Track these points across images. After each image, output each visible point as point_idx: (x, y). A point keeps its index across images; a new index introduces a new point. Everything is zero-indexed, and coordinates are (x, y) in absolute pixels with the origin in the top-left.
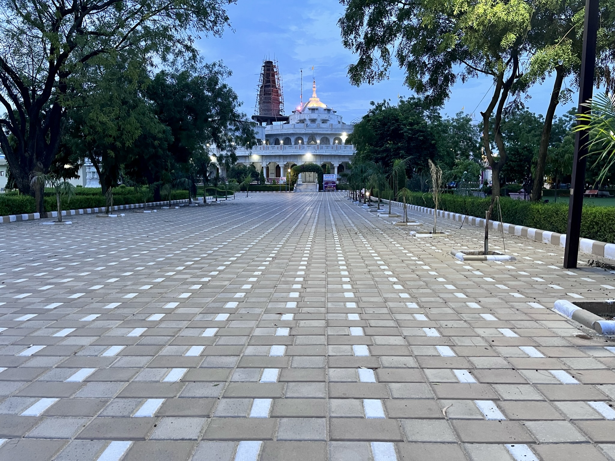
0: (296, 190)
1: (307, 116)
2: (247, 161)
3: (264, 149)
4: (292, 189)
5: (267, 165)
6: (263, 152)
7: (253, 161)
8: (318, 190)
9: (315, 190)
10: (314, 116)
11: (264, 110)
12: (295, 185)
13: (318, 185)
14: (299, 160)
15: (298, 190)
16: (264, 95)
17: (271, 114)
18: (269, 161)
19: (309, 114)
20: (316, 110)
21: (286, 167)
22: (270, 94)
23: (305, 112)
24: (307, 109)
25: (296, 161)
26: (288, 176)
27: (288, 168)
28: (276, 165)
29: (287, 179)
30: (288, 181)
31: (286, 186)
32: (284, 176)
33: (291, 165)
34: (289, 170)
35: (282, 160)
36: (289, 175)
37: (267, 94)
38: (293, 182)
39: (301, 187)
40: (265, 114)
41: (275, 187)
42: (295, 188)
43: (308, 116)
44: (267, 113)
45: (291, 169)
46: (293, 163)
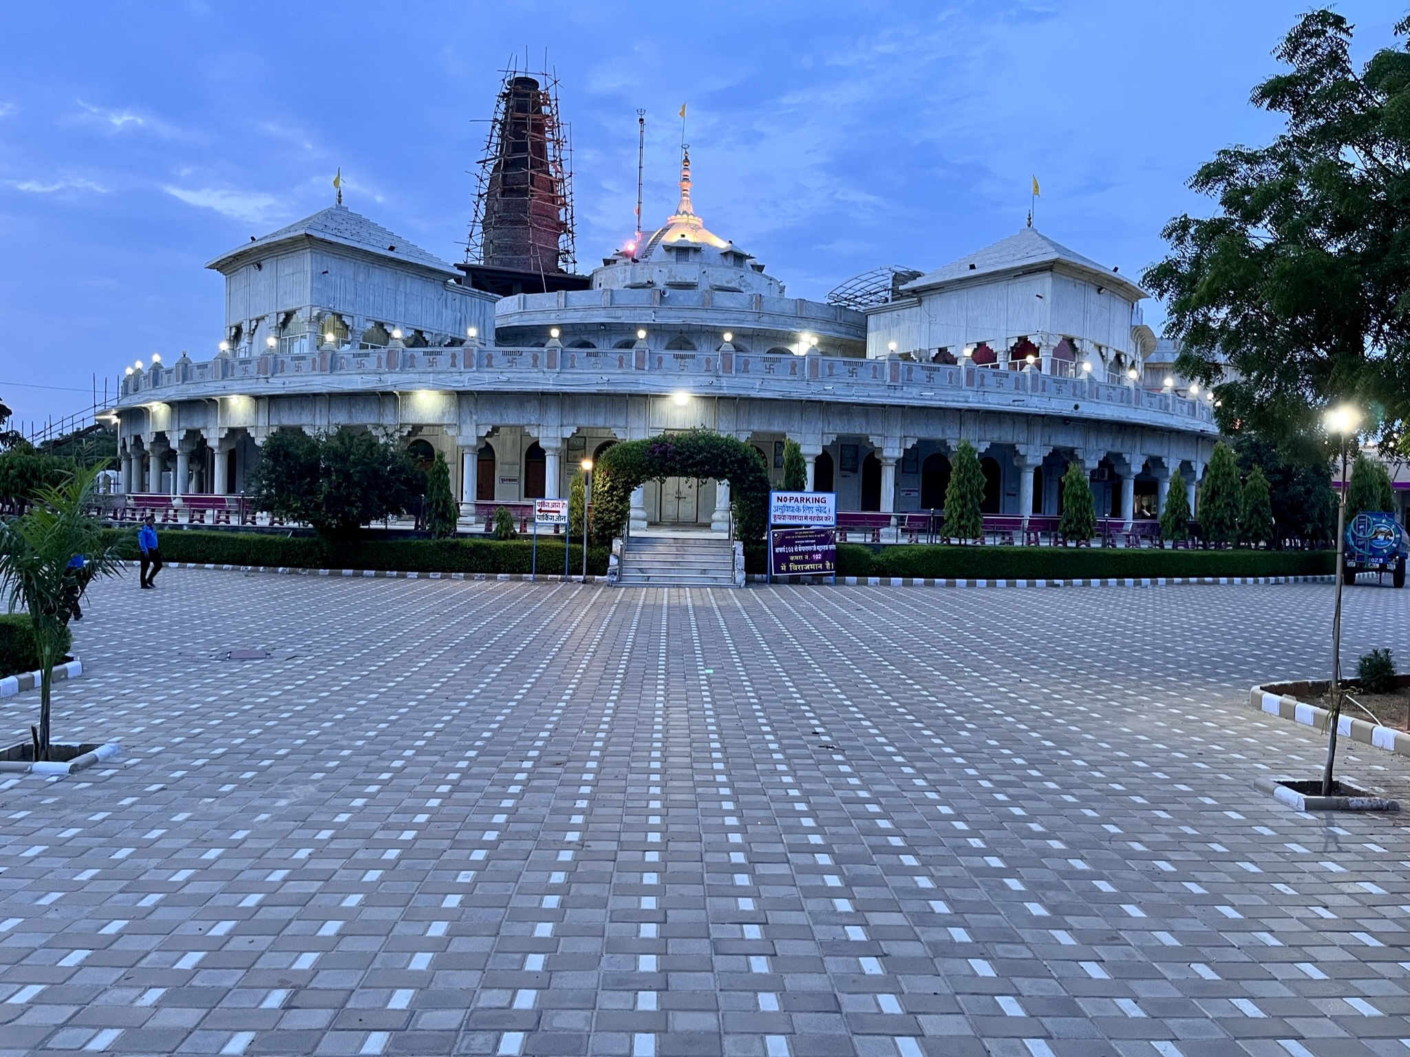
0: (620, 573)
1: (661, 272)
2: (388, 420)
3: (468, 365)
4: (598, 566)
5: (479, 438)
6: (466, 377)
7: (417, 421)
8: (740, 577)
9: (724, 577)
10: (687, 271)
11: (498, 249)
12: (617, 545)
13: (739, 546)
14: (635, 422)
15: (631, 575)
16: (503, 195)
17: (526, 263)
18: (489, 419)
19: (667, 263)
20: (691, 254)
21: (572, 450)
22: (524, 192)
23: (652, 259)
24: (659, 251)
25: (621, 422)
26: (577, 496)
27: (584, 456)
28: (527, 444)
29: (571, 509)
30: (579, 521)
31: (567, 545)
32: (561, 496)
33: (597, 444)
34: (587, 465)
35: (552, 417)
36: (586, 491)
37: (512, 190)
38: (607, 525)
39: (645, 557)
40: (502, 263)
41: (507, 551)
42: (613, 561)
43: (665, 270)
44: (511, 260)
45: (596, 458)
46: (604, 435)
